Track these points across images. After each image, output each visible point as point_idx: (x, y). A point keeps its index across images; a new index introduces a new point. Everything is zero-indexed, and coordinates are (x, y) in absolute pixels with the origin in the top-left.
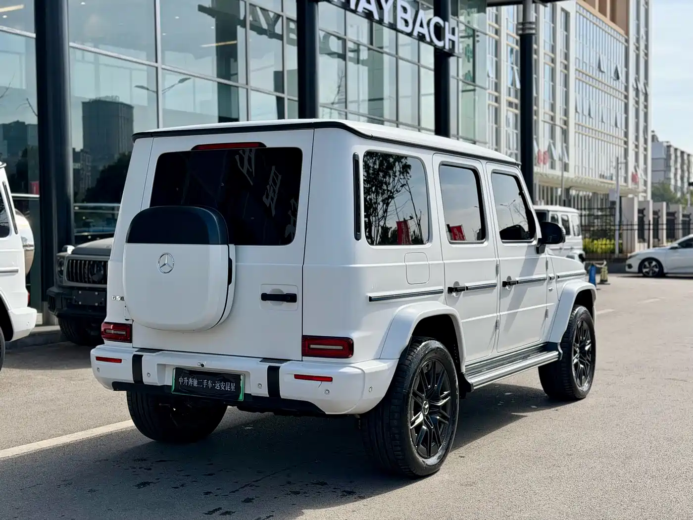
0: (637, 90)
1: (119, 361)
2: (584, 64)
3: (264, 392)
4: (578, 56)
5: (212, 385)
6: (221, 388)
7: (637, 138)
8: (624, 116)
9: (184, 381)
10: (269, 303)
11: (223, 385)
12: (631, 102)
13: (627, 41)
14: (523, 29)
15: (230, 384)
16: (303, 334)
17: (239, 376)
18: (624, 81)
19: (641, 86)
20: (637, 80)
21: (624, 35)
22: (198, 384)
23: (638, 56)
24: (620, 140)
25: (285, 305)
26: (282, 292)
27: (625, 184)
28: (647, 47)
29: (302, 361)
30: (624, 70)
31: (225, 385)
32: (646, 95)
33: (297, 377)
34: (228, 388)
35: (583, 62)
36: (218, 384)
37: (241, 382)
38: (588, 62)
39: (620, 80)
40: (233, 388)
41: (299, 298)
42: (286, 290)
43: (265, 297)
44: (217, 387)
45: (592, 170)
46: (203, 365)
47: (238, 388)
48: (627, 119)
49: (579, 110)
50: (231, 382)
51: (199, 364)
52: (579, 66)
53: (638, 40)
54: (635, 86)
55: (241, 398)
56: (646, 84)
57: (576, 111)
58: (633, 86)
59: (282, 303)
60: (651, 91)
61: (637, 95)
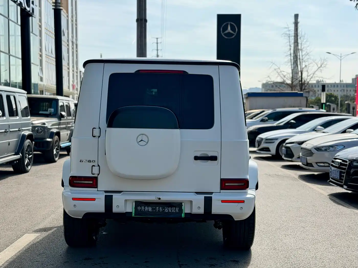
0: (73, 42)
1: (94, 199)
2: (49, 26)
3: (202, 211)
4: (45, 21)
5: (163, 210)
6: (168, 211)
7: (73, 67)
8: (67, 55)
9: (141, 209)
10: (199, 162)
11: (170, 209)
12: (70, 48)
13: (68, 16)
14: (55, 6)
15: (175, 209)
16: (221, 178)
17: (182, 203)
18: (67, 37)
19: (74, 41)
20: (73, 37)
21: (66, 13)
22: (152, 210)
23: (72, 25)
24: (66, 67)
25: (210, 162)
26: (207, 155)
27: (68, 90)
28: (76, 21)
29: (220, 192)
30: (67, 31)
31: (172, 209)
32: (77, 45)
33: (223, 201)
34: (173, 211)
35: (48, 25)
36: (167, 209)
37: (183, 207)
38: (50, 25)
39: (65, 36)
40: (177, 211)
41: (219, 158)
42: (210, 154)
43: (196, 158)
44: (166, 210)
45: (51, 81)
46: (160, 199)
47: (181, 210)
48: (68, 56)
49: (47, 50)
50: (175, 207)
51: (157, 198)
52: (46, 27)
53: (72, 17)
54: (72, 40)
55: (183, 215)
56: (76, 40)
57: (46, 50)
58: (71, 40)
59: (208, 161)
60: (79, 43)
61: (73, 45)
